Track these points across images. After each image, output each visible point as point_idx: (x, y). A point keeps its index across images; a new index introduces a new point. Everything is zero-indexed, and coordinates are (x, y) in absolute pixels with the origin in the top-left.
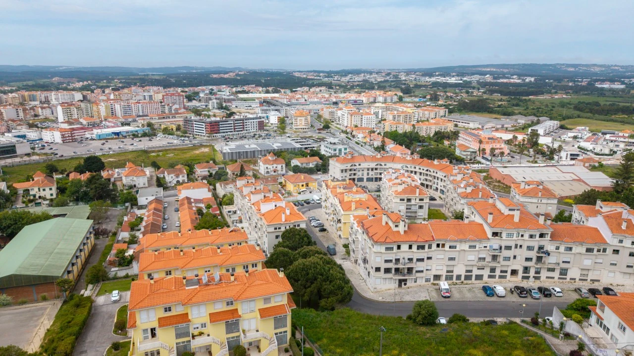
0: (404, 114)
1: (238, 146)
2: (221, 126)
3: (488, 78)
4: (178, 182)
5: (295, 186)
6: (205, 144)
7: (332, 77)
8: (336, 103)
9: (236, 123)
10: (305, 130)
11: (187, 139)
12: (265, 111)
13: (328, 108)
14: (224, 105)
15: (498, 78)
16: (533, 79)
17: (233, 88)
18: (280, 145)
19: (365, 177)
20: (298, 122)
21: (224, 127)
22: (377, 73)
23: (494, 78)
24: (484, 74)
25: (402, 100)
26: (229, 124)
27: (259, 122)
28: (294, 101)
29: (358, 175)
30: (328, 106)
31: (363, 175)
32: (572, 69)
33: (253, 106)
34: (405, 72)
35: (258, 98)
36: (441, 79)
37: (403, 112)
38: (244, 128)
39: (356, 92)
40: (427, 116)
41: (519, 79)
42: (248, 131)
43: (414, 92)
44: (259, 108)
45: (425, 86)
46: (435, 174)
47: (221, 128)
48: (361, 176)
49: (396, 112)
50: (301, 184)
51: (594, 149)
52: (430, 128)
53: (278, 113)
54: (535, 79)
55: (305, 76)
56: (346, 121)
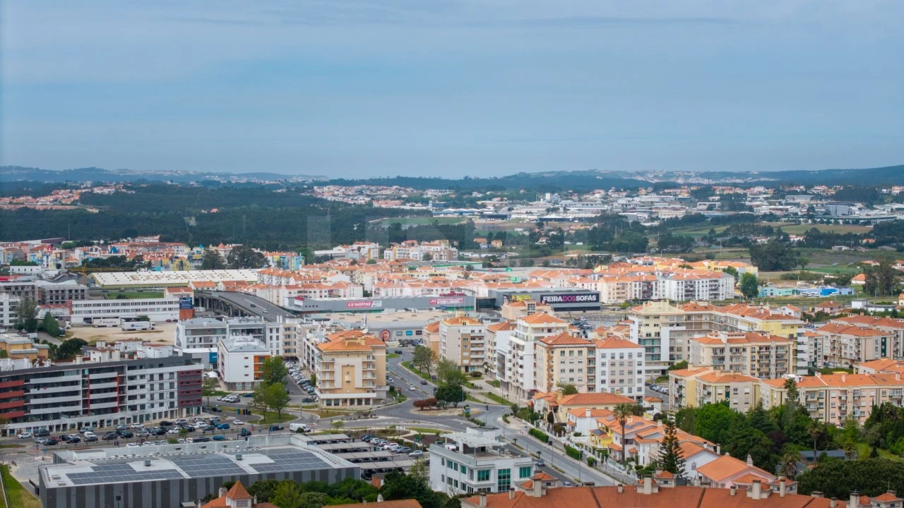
0: (756, 345)
1: (101, 468)
2: (33, 391)
7: (473, 203)
8: (489, 305)
9: (92, 381)
10: (364, 407)
12: (204, 335)
13: (455, 321)
14: (41, 314)
17: (70, 248)
18: (266, 460)
20: (338, 378)
21: (45, 396)
22: (657, 188)
25: (756, 293)
26: (64, 384)
27: (181, 374)
28: (317, 297)
30: (458, 314)
33: (154, 317)
34: (767, 185)
35: (173, 288)
37: (750, 337)
38: (121, 399)
39: (572, 263)
40: (850, 352)
42: (138, 412)
44: (181, 326)
47: (33, 401)
49: (723, 336)
52: (857, 397)
53: (256, 342)
55: (362, 200)
56: (528, 370)
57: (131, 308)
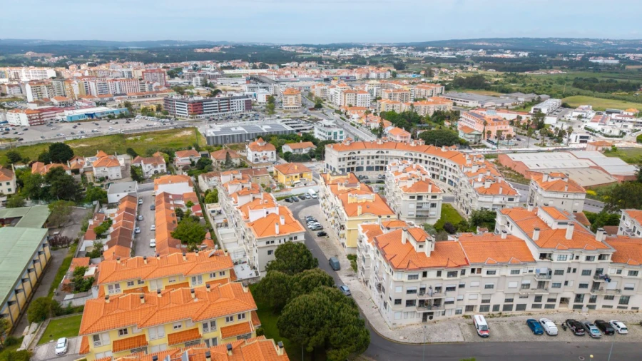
0: (400, 92)
1: (223, 129)
2: (205, 106)
3: (482, 53)
4: (156, 172)
5: (288, 177)
6: (187, 126)
7: (321, 51)
8: (327, 80)
9: (221, 103)
10: (296, 110)
11: (168, 120)
12: (252, 89)
13: (319, 85)
14: (209, 82)
15: (492, 53)
16: (526, 54)
17: (218, 63)
18: (269, 127)
19: (365, 166)
20: (288, 101)
21: (208, 107)
22: (368, 47)
23: (488, 53)
24: (477, 48)
25: (396, 76)
26: (214, 104)
27: (246, 101)
28: (283, 77)
29: (358, 164)
30: (320, 83)
31: (362, 164)
32: (565, 44)
33: (239, 83)
34: (396, 47)
35: (244, 74)
36: (433, 54)
37: (399, 90)
38: (229, 108)
39: (348, 68)
40: (423, 94)
41: (513, 54)
42: (234, 112)
43: (407, 68)
44: (246, 86)
45: (418, 61)
46: (442, 163)
47: (205, 109)
48: (360, 165)
49: (391, 90)
50: (294, 175)
51: (603, 130)
52: (429, 108)
53: (266, 91)
54: (529, 55)
55: (293, 50)
56: (339, 100)
57: (234, 80)
